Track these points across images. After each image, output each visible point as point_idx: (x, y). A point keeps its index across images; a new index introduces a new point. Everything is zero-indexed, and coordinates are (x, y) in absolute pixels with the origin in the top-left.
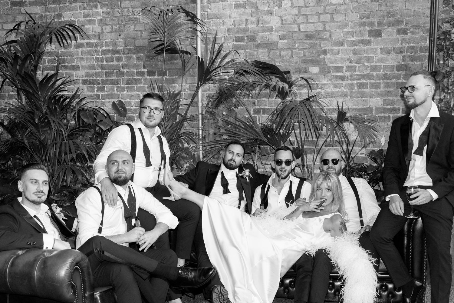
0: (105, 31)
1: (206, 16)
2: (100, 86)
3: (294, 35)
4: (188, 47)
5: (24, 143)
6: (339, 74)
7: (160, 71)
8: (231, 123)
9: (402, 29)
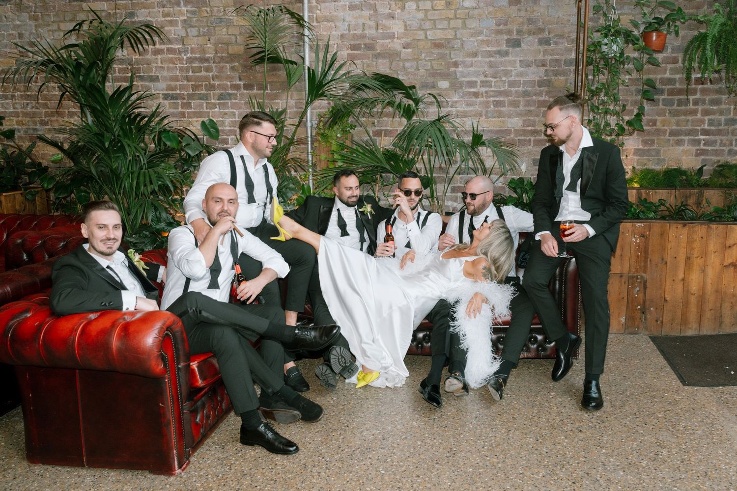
0: (190, 34)
1: (315, 19)
2: (185, 101)
3: (420, 43)
4: (293, 56)
5: (90, 171)
6: (472, 90)
7: (259, 84)
8: (347, 147)
9: (544, 38)
